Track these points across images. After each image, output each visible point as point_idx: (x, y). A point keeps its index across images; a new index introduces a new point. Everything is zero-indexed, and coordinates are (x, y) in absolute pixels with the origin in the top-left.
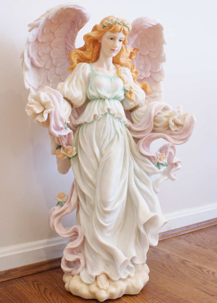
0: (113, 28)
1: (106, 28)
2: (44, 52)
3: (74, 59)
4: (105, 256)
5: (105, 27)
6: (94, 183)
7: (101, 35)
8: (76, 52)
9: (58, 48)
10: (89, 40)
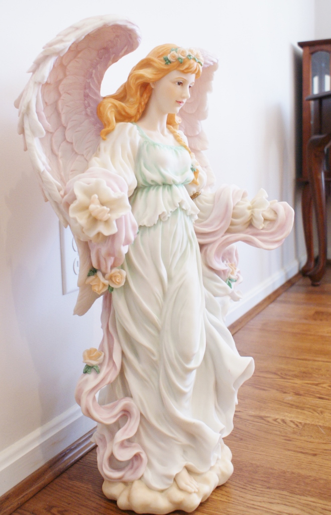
0: (186, 66)
1: (172, 64)
2: (47, 101)
3: (111, 115)
4: (183, 439)
5: (170, 62)
6: (160, 326)
7: (161, 76)
8: (113, 104)
9: (69, 94)
10: (138, 83)
